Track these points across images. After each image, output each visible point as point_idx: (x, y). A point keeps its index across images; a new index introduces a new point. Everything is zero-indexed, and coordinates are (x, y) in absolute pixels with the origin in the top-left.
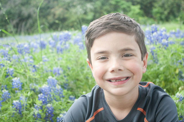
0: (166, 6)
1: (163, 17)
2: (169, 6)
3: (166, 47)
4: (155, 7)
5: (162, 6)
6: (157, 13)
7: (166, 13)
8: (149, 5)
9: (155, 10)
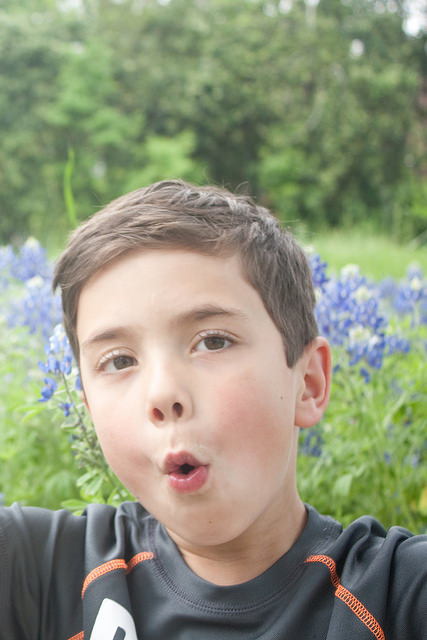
0: (329, 144)
1: (313, 201)
2: (344, 149)
3: (371, 371)
4: (275, 151)
5: (310, 146)
6: (285, 178)
7: (328, 178)
8: (238, 137)
9: (273, 164)
